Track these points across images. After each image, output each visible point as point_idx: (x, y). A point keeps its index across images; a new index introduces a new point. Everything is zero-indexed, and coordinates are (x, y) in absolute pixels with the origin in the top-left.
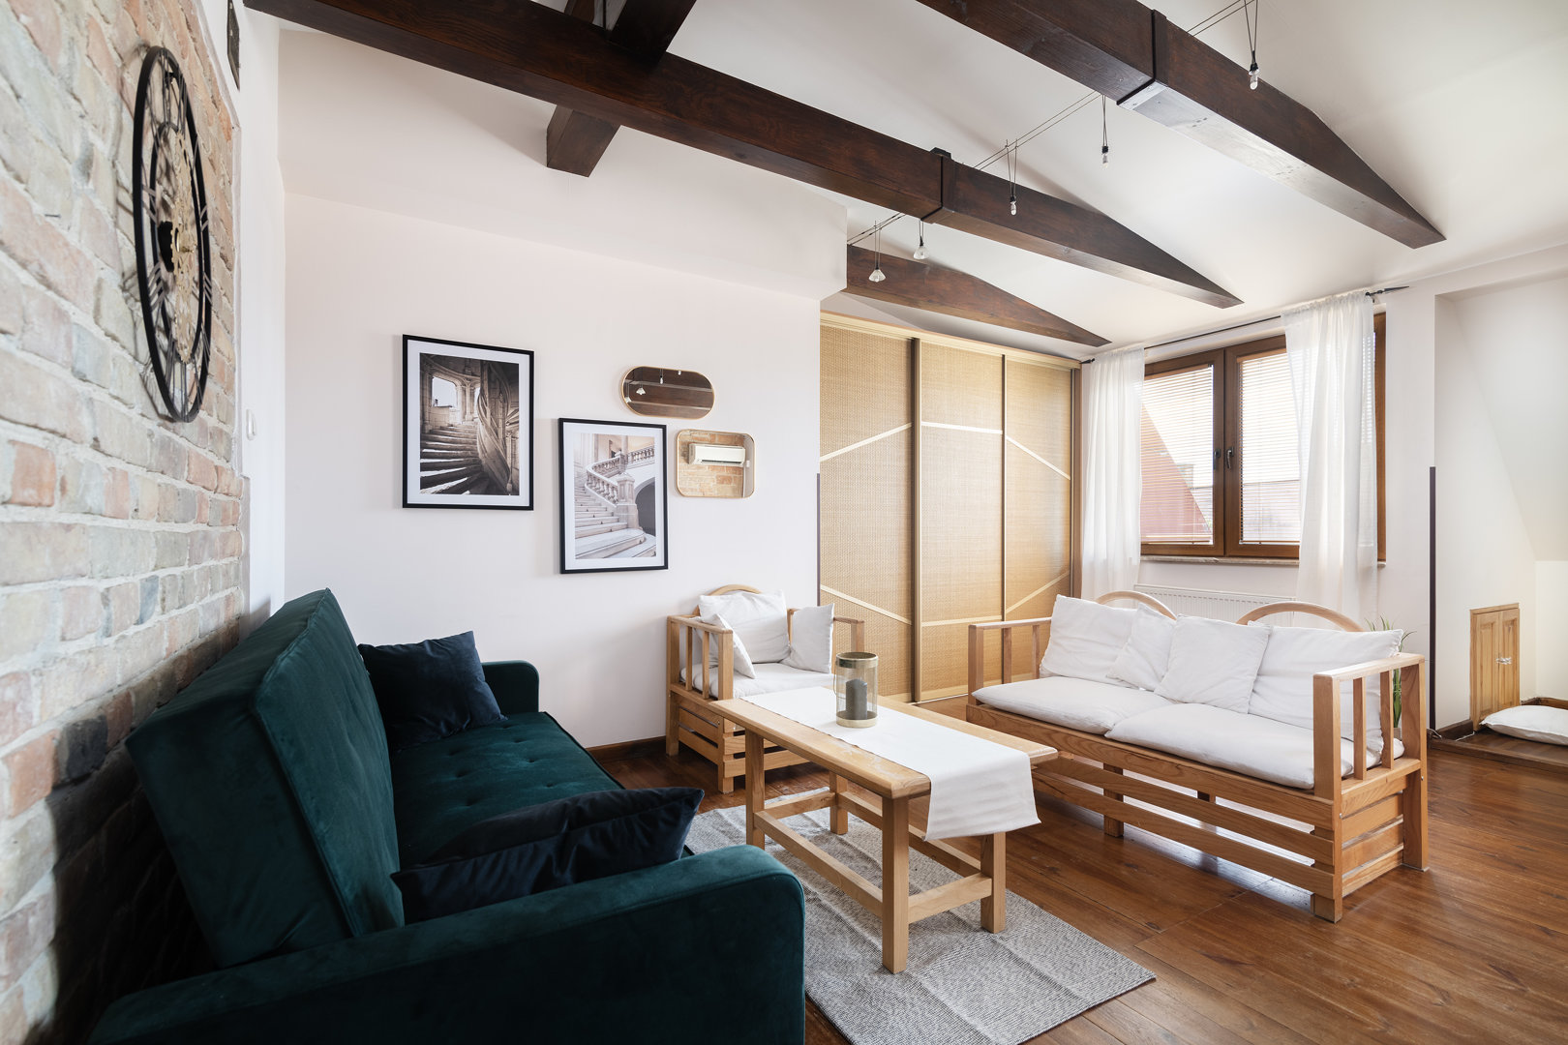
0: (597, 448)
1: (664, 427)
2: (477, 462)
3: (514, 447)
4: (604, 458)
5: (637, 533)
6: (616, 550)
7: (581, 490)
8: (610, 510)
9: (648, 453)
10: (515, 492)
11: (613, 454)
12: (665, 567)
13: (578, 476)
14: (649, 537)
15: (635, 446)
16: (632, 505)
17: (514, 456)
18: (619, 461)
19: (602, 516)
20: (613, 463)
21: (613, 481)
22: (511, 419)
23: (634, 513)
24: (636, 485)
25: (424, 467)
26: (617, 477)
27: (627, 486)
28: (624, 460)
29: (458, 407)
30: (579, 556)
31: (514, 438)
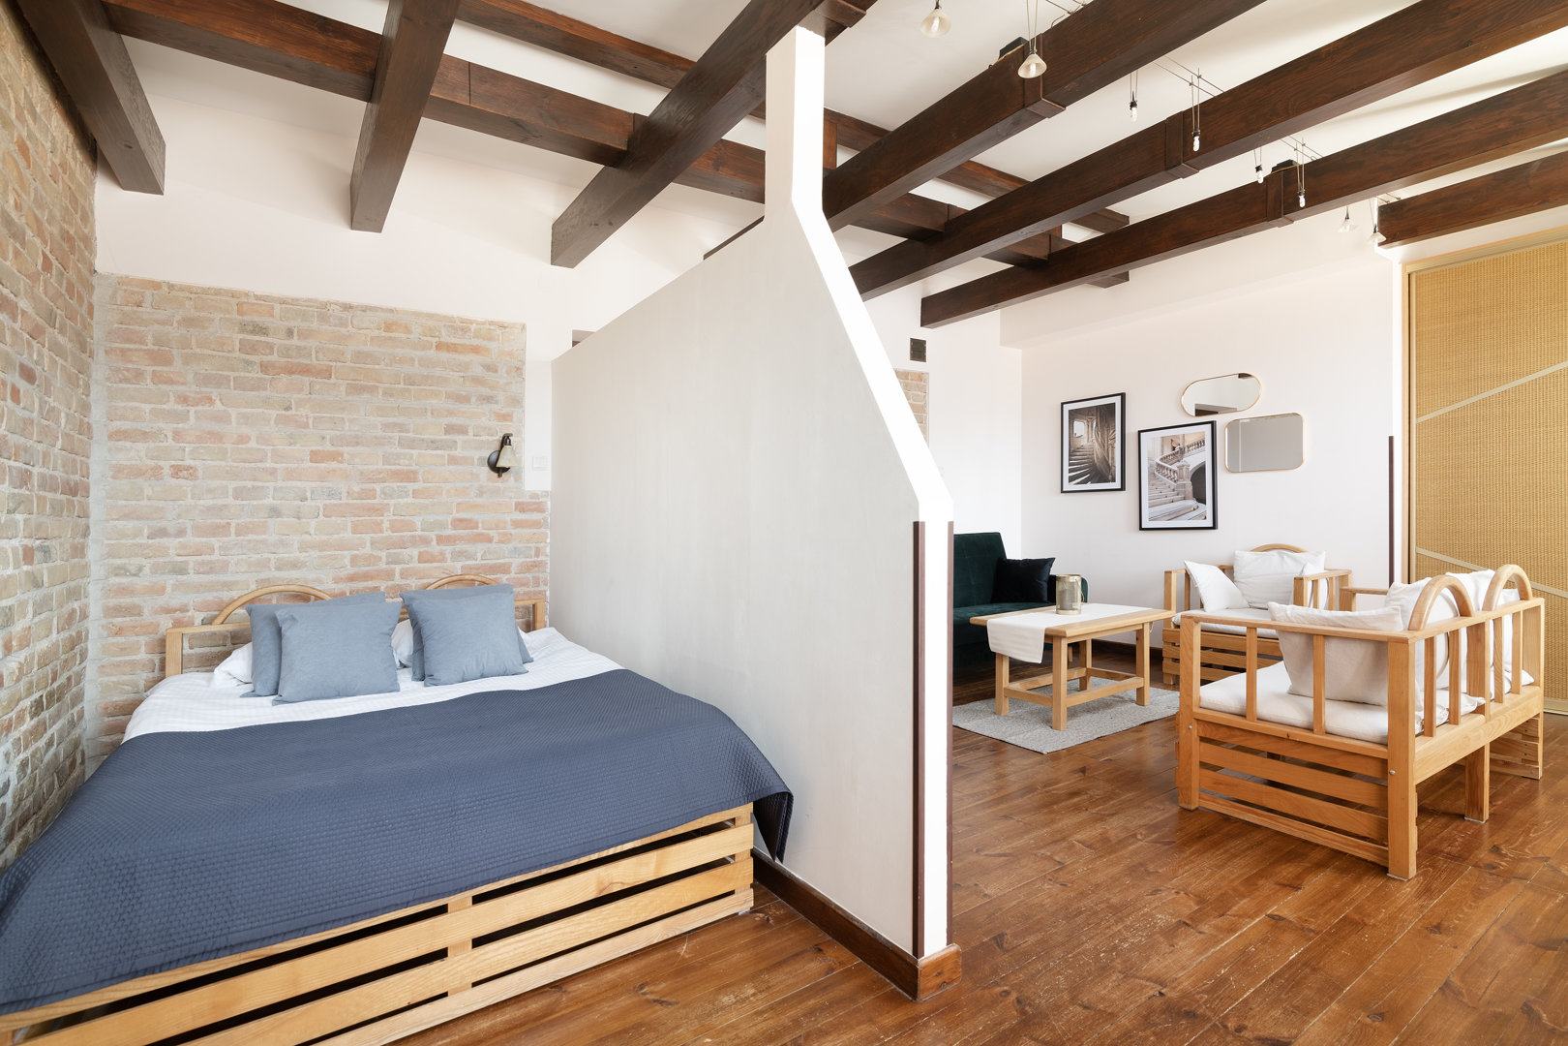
0: (1162, 446)
1: (1212, 423)
2: (1094, 465)
3: (1113, 453)
4: (1168, 452)
5: (1192, 503)
6: (1176, 515)
7: (1152, 475)
8: (1172, 488)
9: (1200, 444)
10: (1114, 480)
11: (1174, 449)
12: (1214, 527)
13: (1151, 466)
14: (1201, 505)
15: (1190, 440)
16: (1189, 483)
17: (1113, 458)
18: (1178, 453)
19: (1166, 492)
20: (1174, 454)
21: (1174, 467)
22: (1111, 437)
23: (1190, 488)
24: (1191, 468)
25: (1070, 471)
26: (1178, 464)
27: (1184, 469)
28: (1182, 451)
29: (1085, 435)
30: (1151, 519)
31: (1113, 447)
